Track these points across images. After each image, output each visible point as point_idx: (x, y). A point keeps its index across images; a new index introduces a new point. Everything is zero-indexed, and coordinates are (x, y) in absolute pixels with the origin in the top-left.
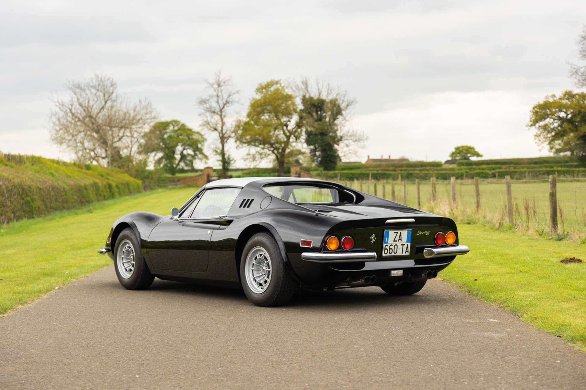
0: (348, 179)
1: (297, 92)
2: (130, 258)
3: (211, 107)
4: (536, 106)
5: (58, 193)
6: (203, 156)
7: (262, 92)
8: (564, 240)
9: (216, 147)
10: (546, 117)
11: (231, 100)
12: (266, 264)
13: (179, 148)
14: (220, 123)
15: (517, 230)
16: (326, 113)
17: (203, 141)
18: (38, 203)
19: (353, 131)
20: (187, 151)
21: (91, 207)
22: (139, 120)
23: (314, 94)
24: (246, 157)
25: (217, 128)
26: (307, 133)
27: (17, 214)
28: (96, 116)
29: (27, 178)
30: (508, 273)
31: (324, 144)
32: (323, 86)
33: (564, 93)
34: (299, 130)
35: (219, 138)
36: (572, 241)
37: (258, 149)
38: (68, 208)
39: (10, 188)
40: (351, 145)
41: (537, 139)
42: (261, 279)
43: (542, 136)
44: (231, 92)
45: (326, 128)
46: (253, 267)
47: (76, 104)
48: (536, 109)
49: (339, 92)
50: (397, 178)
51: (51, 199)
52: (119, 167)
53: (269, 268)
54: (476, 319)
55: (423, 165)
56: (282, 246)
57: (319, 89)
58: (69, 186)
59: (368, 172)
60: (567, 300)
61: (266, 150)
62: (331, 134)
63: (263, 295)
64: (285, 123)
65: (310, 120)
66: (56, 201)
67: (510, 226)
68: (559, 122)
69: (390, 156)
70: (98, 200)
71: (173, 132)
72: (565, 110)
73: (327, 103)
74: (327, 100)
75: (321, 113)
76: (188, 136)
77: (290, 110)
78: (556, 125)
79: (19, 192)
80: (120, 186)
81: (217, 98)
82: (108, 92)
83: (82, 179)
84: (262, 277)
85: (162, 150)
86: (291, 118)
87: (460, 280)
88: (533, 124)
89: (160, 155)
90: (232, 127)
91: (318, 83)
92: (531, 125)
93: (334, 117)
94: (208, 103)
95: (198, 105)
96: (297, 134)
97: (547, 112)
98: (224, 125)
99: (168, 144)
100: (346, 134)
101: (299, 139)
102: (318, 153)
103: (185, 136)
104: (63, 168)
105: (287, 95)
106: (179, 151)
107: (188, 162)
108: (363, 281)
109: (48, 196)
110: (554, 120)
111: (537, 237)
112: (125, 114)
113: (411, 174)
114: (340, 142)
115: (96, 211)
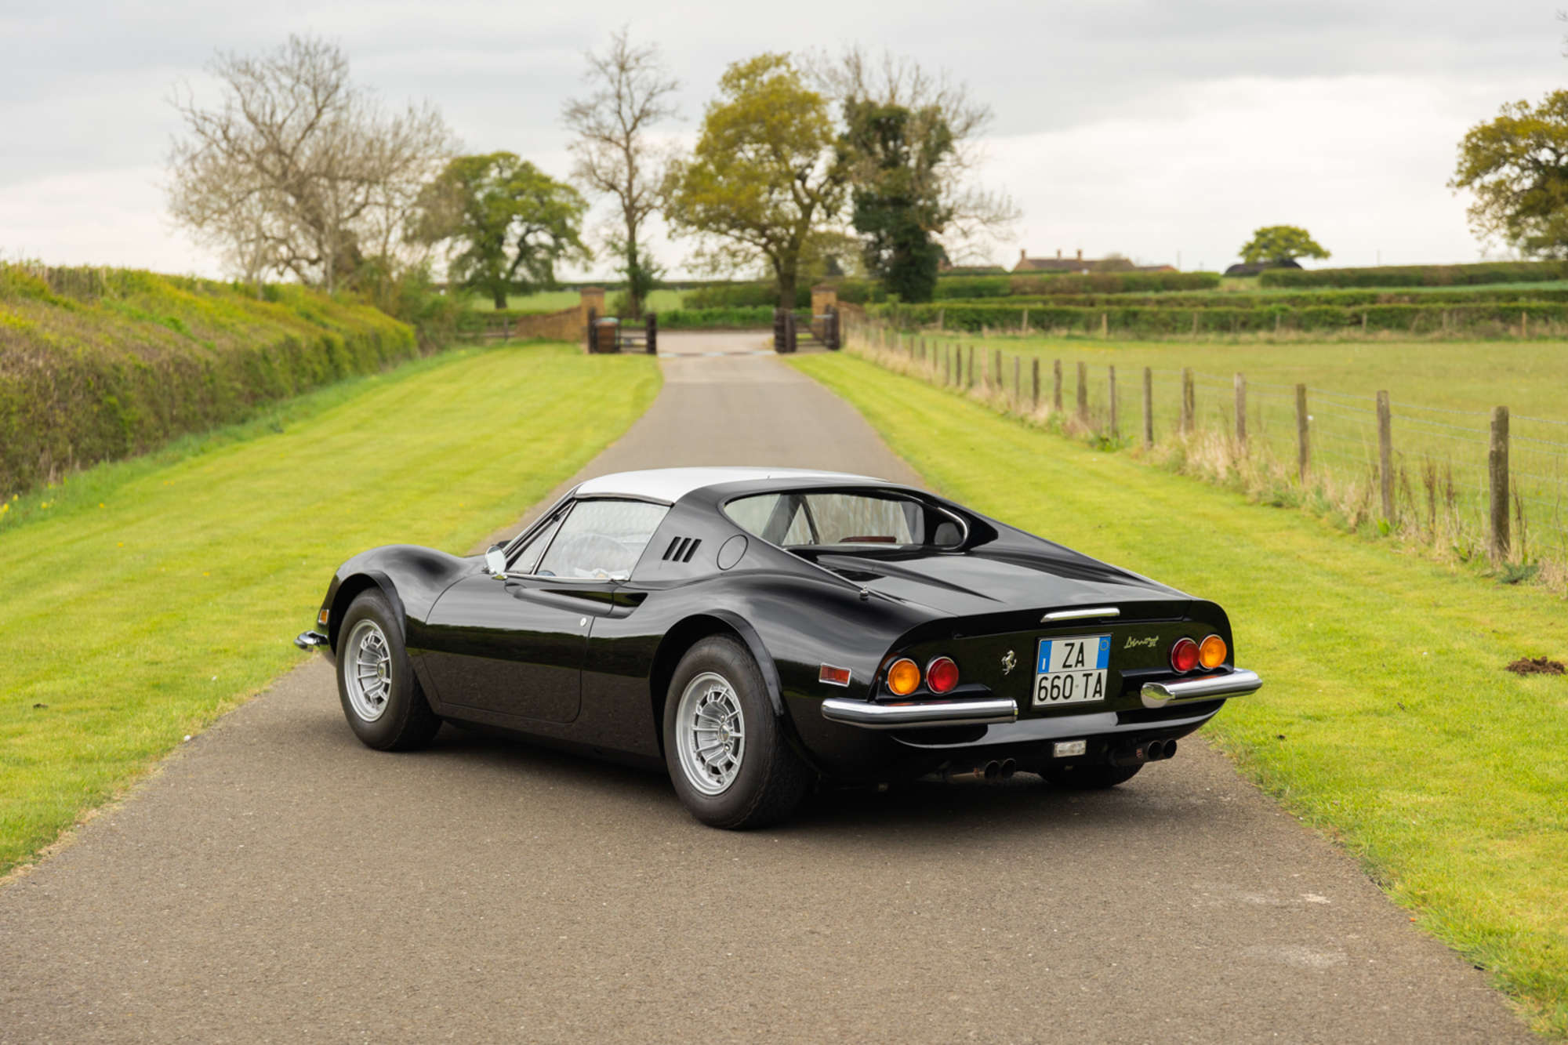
0: (967, 326)
1: (832, 86)
2: (379, 668)
3: (600, 126)
4: (1475, 130)
5: (190, 377)
6: (580, 251)
7: (739, 87)
8: (1523, 582)
9: (615, 235)
10: (1502, 161)
11: (654, 108)
12: (730, 719)
13: (516, 229)
14: (626, 170)
15: (1403, 538)
16: (910, 145)
17: (579, 210)
18: (140, 411)
19: (982, 195)
20: (537, 237)
21: (280, 415)
22: (408, 160)
23: (877, 92)
24: (692, 261)
25: (616, 182)
26: (857, 197)
27: (83, 445)
28: (294, 149)
29: (109, 343)
30: (1368, 712)
31: (903, 227)
32: (901, 73)
33: (1551, 95)
34: (837, 190)
35: (621, 208)
36: (1544, 587)
37: (727, 240)
38: (219, 420)
39: (65, 376)
40: (973, 233)
41: (1476, 221)
42: (719, 757)
43: (1488, 213)
44: (655, 87)
45: (908, 187)
46: (696, 724)
47: (240, 118)
48: (1474, 140)
49: (945, 87)
50: (1098, 324)
51: (172, 397)
52: (354, 289)
53: (738, 730)
54: (1271, 891)
55: (1167, 281)
56: (769, 673)
57: (890, 81)
58: (219, 354)
59: (1017, 307)
60: (1511, 832)
61: (746, 244)
62: (921, 202)
63: (722, 799)
64: (798, 171)
65: (865, 164)
66: (185, 400)
67: (1386, 525)
68: (1536, 176)
69: (1079, 253)
70: (300, 390)
71: (499, 186)
72: (1552, 145)
73: (913, 119)
74: (913, 112)
75: (895, 146)
76: (538, 196)
77: (814, 136)
78: (1527, 183)
79: (89, 385)
80: (357, 344)
81: (617, 101)
82: (325, 84)
83: (255, 330)
84: (721, 750)
85: (468, 231)
86: (816, 158)
87: (1240, 737)
88: (1467, 182)
89: (464, 246)
90: (656, 181)
91: (888, 63)
92: (1461, 184)
93: (931, 156)
94: (594, 116)
95: (567, 121)
96: (830, 200)
97: (1505, 147)
98: (637, 176)
99: (487, 216)
100: (961, 202)
101: (836, 214)
102: (885, 254)
103: (531, 195)
104: (205, 302)
105: (806, 94)
106: (515, 235)
107: (538, 265)
108: (982, 773)
109: (166, 387)
110: (1523, 169)
111: (1453, 568)
112: (370, 144)
113: (1135, 314)
114: (946, 224)
115: (291, 427)
